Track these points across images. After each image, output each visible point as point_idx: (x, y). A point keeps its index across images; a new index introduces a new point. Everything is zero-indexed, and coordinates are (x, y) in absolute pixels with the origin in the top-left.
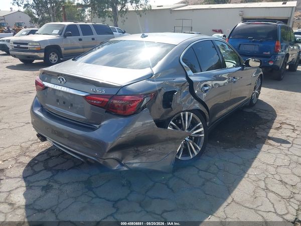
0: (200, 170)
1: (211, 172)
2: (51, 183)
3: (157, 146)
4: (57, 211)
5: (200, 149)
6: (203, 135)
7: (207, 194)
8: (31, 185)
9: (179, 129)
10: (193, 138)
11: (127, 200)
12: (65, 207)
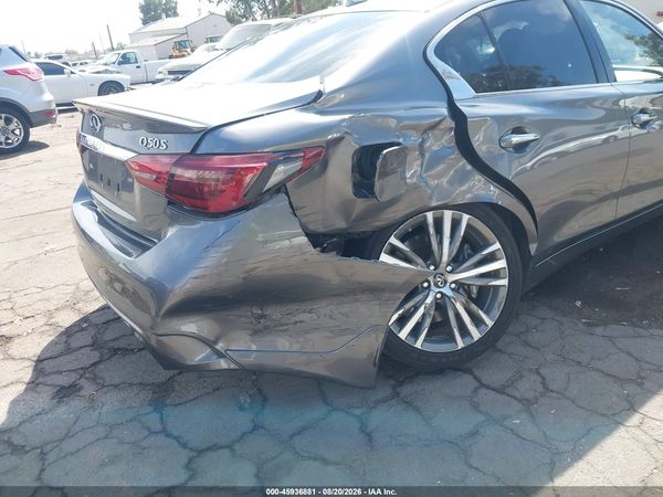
0: (484, 385)
1: (518, 395)
2: (83, 382)
3: (324, 308)
4: (52, 457)
5: (490, 323)
6: (504, 282)
7: (471, 466)
8: (41, 380)
9: (420, 261)
10: (475, 290)
11: (233, 451)
12: (74, 450)
